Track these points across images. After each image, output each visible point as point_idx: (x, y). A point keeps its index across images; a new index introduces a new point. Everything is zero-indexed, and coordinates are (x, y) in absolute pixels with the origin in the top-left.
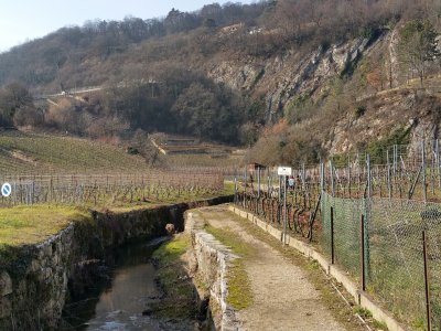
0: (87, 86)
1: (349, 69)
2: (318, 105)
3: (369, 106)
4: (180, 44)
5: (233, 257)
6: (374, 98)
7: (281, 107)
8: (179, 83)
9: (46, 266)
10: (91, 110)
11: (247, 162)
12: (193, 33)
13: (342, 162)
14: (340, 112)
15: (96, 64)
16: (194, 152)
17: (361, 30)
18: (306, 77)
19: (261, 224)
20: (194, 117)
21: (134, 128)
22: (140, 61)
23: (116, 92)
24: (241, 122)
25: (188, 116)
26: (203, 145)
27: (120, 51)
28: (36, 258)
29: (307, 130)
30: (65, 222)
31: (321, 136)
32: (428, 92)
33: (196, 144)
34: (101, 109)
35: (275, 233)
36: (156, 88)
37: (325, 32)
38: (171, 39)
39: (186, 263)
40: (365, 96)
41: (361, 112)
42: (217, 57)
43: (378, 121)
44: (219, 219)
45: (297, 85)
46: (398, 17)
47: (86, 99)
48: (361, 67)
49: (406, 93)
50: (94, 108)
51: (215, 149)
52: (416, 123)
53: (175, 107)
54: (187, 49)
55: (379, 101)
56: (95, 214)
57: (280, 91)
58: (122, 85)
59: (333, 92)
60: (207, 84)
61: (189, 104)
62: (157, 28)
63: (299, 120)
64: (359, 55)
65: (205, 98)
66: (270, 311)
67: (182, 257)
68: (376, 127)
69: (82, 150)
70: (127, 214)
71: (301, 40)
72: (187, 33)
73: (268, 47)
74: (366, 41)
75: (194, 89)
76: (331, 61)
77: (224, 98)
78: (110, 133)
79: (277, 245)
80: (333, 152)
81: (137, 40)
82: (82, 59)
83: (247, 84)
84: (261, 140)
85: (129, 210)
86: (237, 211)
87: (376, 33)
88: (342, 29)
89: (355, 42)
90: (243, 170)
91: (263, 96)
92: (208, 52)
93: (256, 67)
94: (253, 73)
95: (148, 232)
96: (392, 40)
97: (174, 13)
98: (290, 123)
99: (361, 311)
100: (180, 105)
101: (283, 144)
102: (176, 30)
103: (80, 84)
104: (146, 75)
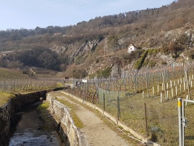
0: (7, 50)
1: (94, 49)
2: (85, 59)
3: (100, 60)
4: (40, 38)
5: (70, 109)
6: (101, 58)
7: (73, 59)
8: (40, 51)
9: (5, 115)
10: (9, 59)
11: (63, 76)
12: (44, 35)
13: (92, 77)
14: (91, 62)
15: (10, 43)
16: (45, 73)
17: (97, 37)
18: (81, 51)
19: (74, 97)
20: (45, 62)
21: (25, 65)
22: (26, 43)
23: (17, 53)
24: (61, 64)
25: (43, 61)
26: (48, 71)
27: (19, 39)
28: (2, 112)
29: (82, 67)
30: (8, 99)
31: (86, 69)
32: (117, 56)
33: (46, 71)
34: (12, 58)
35: (81, 100)
36: (32, 52)
37: (86, 37)
38: (37, 36)
39: (50, 111)
40: (99, 57)
41: (98, 62)
42: (53, 43)
43: (102, 65)
44: (59, 96)
45: (78, 53)
46: (108, 34)
47: (7, 55)
48: (97, 48)
49: (110, 56)
50: (10, 58)
51: (52, 72)
52: (113, 65)
53: (38, 59)
54: (42, 40)
55: (102, 59)
56: (16, 95)
57: (73, 54)
58: (20, 50)
59: (89, 55)
60: (50, 51)
61: (44, 58)
62: (32, 32)
63: (79, 64)
64: (97, 45)
65: (48, 56)
66: (91, 128)
67: (48, 109)
68: (102, 66)
69: (6, 72)
70: (26, 95)
71: (79, 39)
72: (42, 34)
73: (69, 41)
74: (98, 40)
75: (45, 53)
76: (88, 46)
77: (55, 56)
78: (16, 67)
79: (82, 104)
80: (89, 73)
81: (25, 36)
82: (5, 41)
83: (63, 52)
84: (67, 70)
85: (27, 93)
86: (65, 93)
87: (101, 38)
88: (92, 36)
89: (95, 41)
90: (62, 79)
91: (67, 56)
92: (49, 41)
93: (66, 46)
94: (64, 49)
95: (33, 100)
96: (106, 40)
97: (38, 28)
98: (76, 64)
99: (119, 127)
100: (40, 58)
101: (74, 71)
102: (39, 33)
103: (4, 50)
104: (28, 48)
